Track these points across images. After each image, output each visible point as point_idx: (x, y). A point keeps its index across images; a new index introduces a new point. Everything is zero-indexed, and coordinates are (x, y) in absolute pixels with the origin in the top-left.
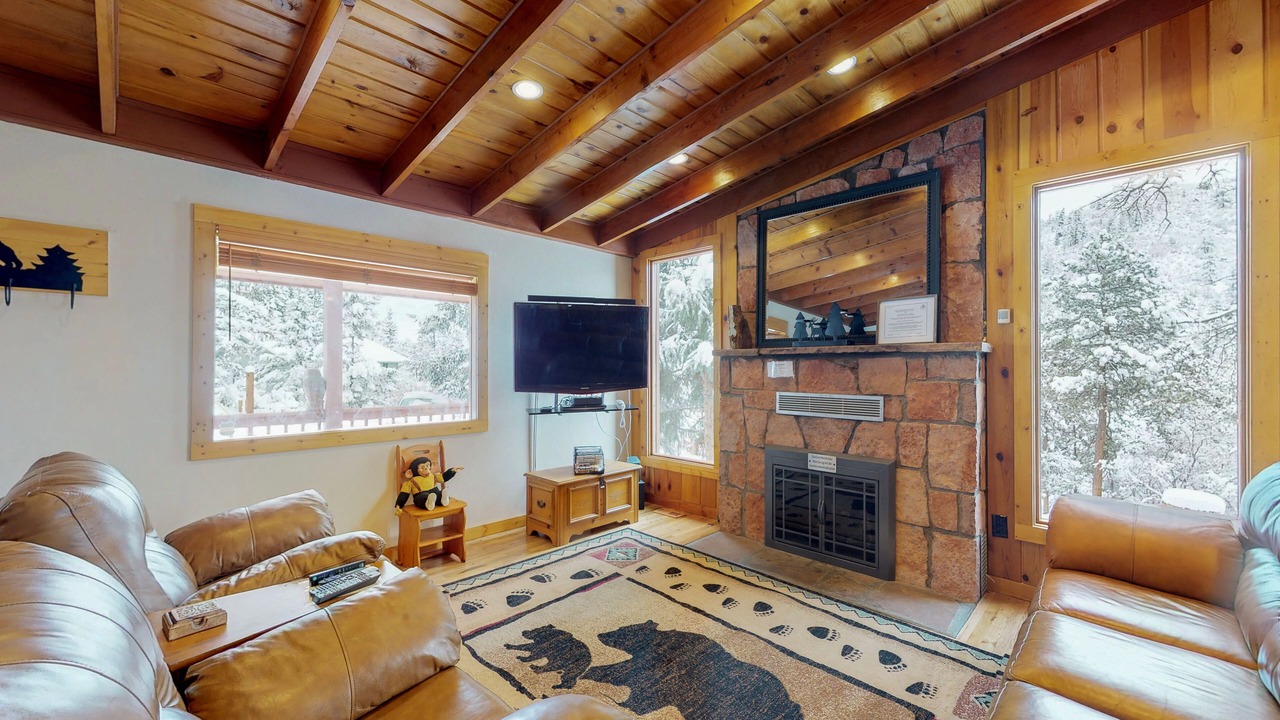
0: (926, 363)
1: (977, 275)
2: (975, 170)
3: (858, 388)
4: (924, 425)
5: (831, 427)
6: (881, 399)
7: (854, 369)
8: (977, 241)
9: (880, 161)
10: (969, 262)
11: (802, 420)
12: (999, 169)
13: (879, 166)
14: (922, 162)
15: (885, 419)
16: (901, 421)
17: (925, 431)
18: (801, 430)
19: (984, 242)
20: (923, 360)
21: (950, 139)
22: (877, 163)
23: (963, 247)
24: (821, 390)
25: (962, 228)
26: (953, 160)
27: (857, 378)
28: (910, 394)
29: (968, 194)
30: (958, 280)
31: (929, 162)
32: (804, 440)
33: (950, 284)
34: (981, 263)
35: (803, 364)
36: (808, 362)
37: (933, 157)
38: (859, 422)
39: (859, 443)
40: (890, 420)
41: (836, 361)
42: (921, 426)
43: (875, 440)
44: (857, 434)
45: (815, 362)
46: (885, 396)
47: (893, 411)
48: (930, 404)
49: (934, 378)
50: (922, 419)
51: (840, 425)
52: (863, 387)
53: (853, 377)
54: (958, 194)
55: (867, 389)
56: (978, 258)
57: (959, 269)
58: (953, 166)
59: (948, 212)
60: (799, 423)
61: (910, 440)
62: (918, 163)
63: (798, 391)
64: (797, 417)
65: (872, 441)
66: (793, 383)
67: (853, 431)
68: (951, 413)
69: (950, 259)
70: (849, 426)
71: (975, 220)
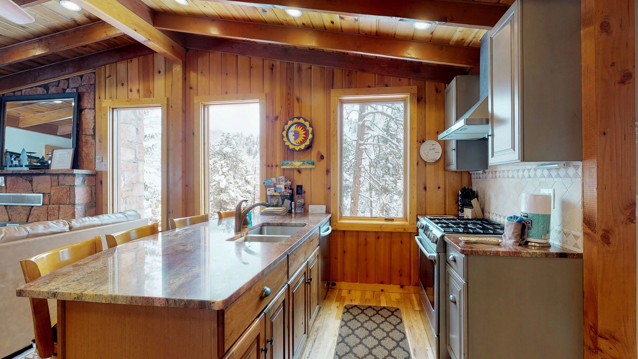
0: (58, 179)
1: (93, 141)
2: (92, 96)
3: (32, 190)
4: (57, 206)
5: (21, 210)
6: (42, 195)
7: (31, 181)
8: (92, 127)
9: (59, 83)
10: (90, 135)
11: (8, 207)
12: (100, 98)
13: (58, 86)
14: (74, 88)
15: (43, 204)
16: (49, 204)
17: (58, 208)
18: (8, 212)
19: (95, 126)
20: (57, 177)
21: (84, 80)
22: (57, 84)
23: (88, 128)
24: (18, 192)
25: (88, 120)
26: (85, 90)
27: (32, 185)
28: (52, 192)
29: (89, 106)
30: (87, 142)
31: (77, 89)
32: (9, 218)
33: (84, 144)
34: (94, 136)
35: (9, 178)
36: (11, 178)
37: (78, 87)
38: (33, 207)
39: (33, 216)
40: (45, 204)
41: (23, 177)
42: (56, 206)
43: (39, 215)
44: (32, 212)
45: (14, 178)
46: (43, 194)
47: (46, 201)
48: (59, 197)
49: (61, 185)
50: (57, 204)
51: (25, 208)
52: (34, 190)
53: (30, 185)
54: (87, 105)
55: (36, 191)
56: (93, 134)
57: (87, 138)
58: (84, 93)
59: (83, 112)
60: (6, 209)
61: (52, 213)
62: (73, 88)
63: (6, 193)
64: (6, 206)
65: (38, 215)
66: (4, 189)
67: (30, 211)
68: (67, 200)
69: (84, 133)
70: (28, 209)
71: (92, 118)
